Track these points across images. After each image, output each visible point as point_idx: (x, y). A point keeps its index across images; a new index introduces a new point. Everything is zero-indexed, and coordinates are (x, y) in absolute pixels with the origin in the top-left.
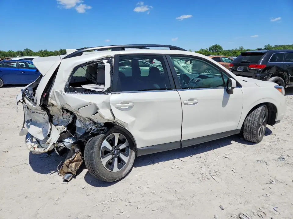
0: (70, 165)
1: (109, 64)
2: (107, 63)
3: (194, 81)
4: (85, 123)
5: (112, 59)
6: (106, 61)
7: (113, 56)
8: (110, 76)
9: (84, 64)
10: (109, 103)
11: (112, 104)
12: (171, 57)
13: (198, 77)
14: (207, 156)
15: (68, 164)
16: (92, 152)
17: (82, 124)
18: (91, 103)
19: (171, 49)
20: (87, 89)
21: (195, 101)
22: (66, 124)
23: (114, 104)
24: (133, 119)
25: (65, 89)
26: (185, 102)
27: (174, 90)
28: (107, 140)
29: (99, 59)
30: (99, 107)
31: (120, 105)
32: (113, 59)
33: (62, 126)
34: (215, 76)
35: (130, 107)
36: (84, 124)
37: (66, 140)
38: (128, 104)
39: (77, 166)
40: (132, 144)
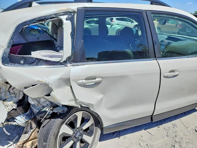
0: (24, 145)
1: (69, 22)
2: (67, 19)
3: (163, 43)
4: (40, 100)
5: (74, 15)
6: (65, 17)
7: (76, 10)
8: (70, 40)
9: (32, 20)
10: (69, 79)
11: (73, 80)
12: (152, 15)
13: (167, 39)
14: (176, 128)
15: (21, 145)
16: (45, 145)
17: (35, 101)
18: (41, 83)
19: (152, 4)
20: (37, 59)
21: (176, 73)
22: (16, 100)
23: (76, 81)
24: (100, 96)
25: (2, 59)
26: (166, 74)
27: (152, 59)
28: (66, 124)
29: (55, 14)
30: (53, 87)
31: (84, 81)
32: (76, 14)
33: (11, 103)
34: (186, 39)
35: (97, 84)
36: (38, 102)
37: (18, 118)
38: (95, 79)
39: (34, 144)
40: (98, 122)
